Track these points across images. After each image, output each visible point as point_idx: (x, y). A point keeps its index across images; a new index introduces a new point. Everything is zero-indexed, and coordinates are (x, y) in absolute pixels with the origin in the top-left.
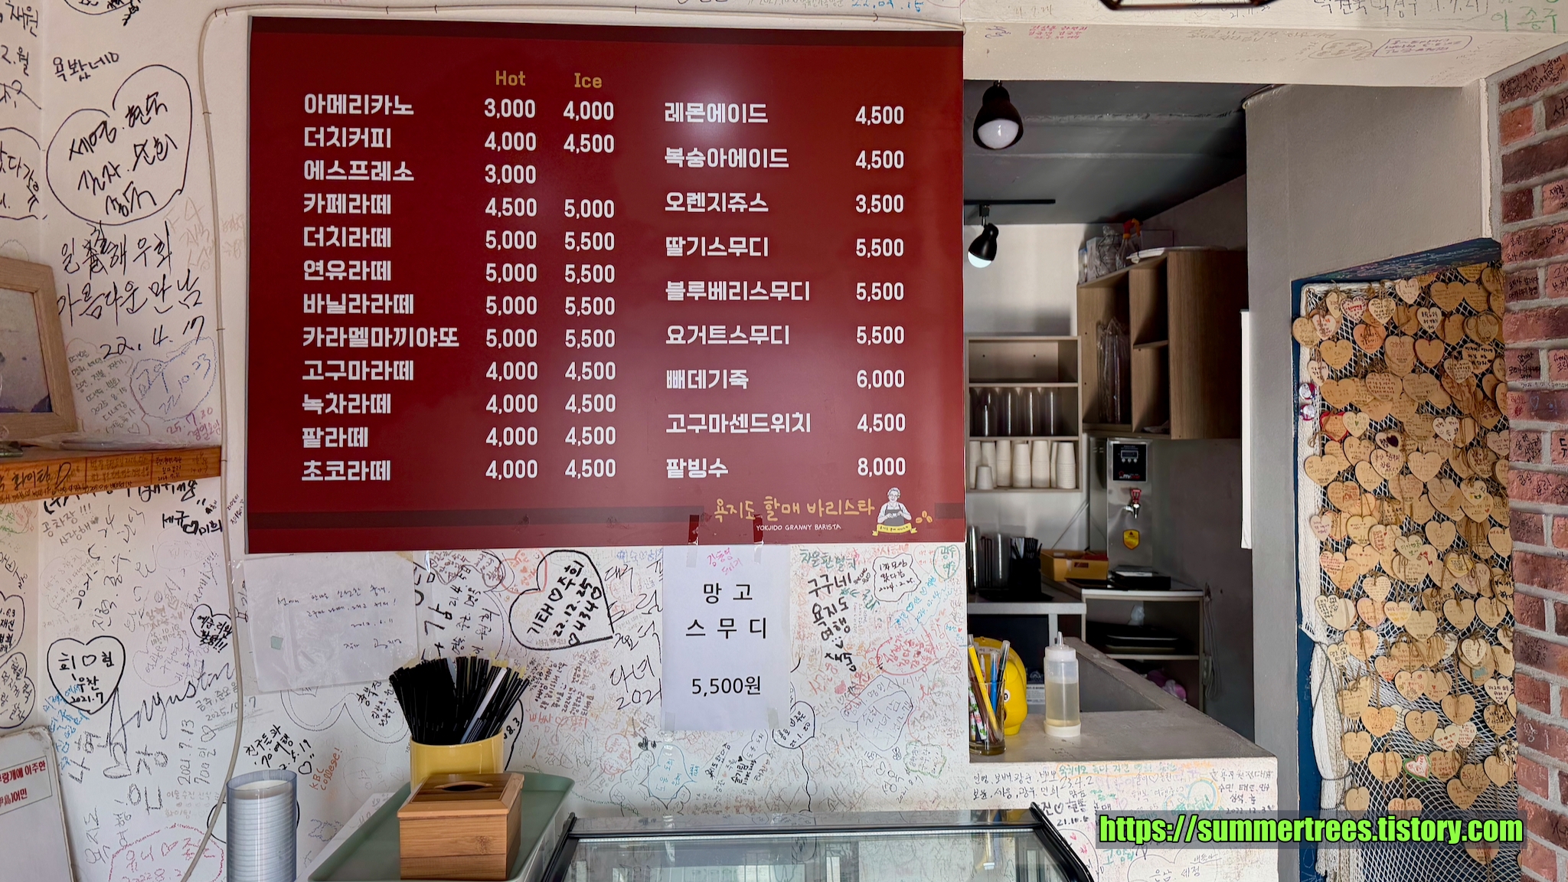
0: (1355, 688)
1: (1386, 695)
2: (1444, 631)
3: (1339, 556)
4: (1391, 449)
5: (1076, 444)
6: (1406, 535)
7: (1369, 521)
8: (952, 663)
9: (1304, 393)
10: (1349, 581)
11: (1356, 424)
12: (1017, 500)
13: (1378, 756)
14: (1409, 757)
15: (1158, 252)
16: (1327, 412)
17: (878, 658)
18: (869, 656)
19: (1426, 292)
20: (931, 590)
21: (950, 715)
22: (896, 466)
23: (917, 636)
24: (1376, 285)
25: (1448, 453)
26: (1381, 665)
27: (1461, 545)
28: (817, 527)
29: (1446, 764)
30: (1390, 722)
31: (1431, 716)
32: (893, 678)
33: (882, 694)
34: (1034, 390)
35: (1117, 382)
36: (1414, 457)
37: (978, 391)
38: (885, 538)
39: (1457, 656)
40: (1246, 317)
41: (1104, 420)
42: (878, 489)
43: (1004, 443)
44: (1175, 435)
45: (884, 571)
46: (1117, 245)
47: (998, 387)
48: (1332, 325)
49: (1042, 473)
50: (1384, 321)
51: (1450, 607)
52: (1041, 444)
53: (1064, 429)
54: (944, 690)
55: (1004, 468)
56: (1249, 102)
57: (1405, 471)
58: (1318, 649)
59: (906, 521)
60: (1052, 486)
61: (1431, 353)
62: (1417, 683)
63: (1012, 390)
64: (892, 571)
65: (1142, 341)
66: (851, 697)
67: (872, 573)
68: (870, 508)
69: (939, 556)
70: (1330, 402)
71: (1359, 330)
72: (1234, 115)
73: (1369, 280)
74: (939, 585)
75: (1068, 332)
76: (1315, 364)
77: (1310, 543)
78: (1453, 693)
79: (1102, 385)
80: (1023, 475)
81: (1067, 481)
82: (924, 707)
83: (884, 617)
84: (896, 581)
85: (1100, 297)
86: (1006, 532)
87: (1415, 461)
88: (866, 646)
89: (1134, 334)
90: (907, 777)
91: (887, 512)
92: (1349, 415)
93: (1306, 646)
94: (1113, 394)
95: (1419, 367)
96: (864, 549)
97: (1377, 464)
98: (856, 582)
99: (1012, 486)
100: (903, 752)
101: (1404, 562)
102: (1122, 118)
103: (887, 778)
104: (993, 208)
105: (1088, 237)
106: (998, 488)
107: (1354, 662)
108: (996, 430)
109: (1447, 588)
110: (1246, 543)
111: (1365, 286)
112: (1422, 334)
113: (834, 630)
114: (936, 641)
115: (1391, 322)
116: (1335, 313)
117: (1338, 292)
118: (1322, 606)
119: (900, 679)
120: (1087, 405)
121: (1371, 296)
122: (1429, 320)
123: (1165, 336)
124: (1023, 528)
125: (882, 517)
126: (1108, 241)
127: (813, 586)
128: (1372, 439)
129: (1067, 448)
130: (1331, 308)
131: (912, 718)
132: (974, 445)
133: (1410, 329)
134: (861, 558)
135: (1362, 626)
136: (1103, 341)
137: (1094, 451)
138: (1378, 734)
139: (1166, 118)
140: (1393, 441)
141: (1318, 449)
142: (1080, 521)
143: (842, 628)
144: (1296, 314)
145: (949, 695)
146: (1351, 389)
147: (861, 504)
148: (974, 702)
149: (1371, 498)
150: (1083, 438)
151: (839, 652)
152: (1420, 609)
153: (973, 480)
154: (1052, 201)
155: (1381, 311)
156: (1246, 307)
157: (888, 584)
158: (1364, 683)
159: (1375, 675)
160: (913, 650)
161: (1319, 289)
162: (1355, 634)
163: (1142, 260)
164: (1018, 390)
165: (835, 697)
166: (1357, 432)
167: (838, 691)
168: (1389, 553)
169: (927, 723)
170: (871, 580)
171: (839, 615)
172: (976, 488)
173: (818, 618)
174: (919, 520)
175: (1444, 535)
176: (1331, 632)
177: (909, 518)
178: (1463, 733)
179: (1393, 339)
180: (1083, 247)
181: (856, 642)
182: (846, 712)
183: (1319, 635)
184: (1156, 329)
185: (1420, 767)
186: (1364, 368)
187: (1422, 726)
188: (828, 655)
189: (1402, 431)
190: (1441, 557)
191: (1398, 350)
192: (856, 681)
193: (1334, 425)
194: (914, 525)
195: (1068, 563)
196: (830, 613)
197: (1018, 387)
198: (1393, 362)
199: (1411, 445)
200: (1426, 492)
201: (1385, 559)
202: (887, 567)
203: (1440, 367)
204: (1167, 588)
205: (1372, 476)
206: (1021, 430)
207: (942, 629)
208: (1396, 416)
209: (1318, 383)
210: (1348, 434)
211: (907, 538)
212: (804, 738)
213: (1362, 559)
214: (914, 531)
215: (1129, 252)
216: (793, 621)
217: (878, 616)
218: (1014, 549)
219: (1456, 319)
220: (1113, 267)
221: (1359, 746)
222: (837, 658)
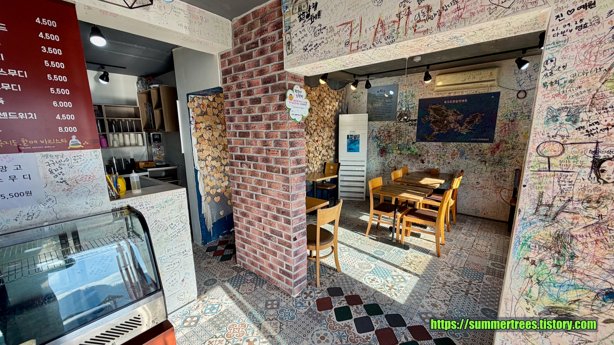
0: (206, 178)
1: (212, 178)
2: (222, 165)
3: (201, 152)
4: (210, 131)
5: (142, 134)
6: (214, 148)
7: (207, 145)
8: (101, 179)
9: (191, 119)
10: (204, 158)
11: (202, 126)
12: (126, 149)
13: (212, 190)
14: (218, 189)
15: (157, 86)
16: (196, 123)
17: (76, 181)
18: (72, 180)
19: (214, 99)
20: (91, 162)
21: (102, 191)
22: (74, 129)
23: (89, 173)
24: (204, 96)
25: (220, 132)
26: (211, 173)
27: (224, 149)
28: (45, 147)
29: (224, 189)
30: (214, 183)
31: (221, 181)
32: (82, 185)
33: (79, 189)
34: (128, 120)
35: (152, 119)
36: (214, 132)
37: (110, 120)
38: (72, 149)
39: (224, 170)
40: (178, 102)
41: (149, 128)
42: (68, 136)
43: (121, 135)
44: (166, 131)
45: (74, 158)
46: (147, 83)
47: (116, 119)
48: (196, 105)
49: (133, 142)
50: (206, 104)
51: (222, 160)
52: (132, 135)
53: (138, 130)
54: (100, 186)
55: (121, 141)
56: (173, 50)
57: (213, 135)
58: (198, 172)
59: (79, 144)
60: (137, 145)
61: (216, 112)
62: (218, 175)
63: (121, 120)
64: (77, 158)
65: (156, 108)
66: (68, 192)
67: (70, 159)
68: (66, 141)
69: (92, 153)
70: (197, 121)
71: (201, 106)
72: (170, 52)
73: (203, 95)
74: (94, 161)
75: (136, 105)
76: (193, 113)
77: (195, 150)
78: (224, 176)
79: (147, 119)
80: (128, 142)
81: (141, 143)
82: (94, 191)
83: (76, 170)
84: (79, 160)
85: (144, 97)
86: (124, 157)
87: (214, 133)
88: (71, 178)
89: (154, 107)
90: (91, 208)
91: (72, 142)
92: (201, 124)
93: (196, 171)
94: (151, 121)
95: (214, 114)
96: (66, 153)
97: (207, 134)
98: (64, 162)
99: (125, 145)
100: (89, 202)
101: (214, 153)
102: (140, 47)
103: (85, 209)
104: (105, 67)
105: (138, 80)
106: (120, 146)
107: (206, 173)
108: (117, 130)
109: (222, 157)
110: (183, 152)
111: (202, 96)
112: (214, 108)
113: (58, 175)
114: (95, 174)
115: (208, 104)
116: (196, 102)
117: (196, 97)
118: (199, 163)
119: (85, 185)
120: (144, 124)
121: (203, 99)
122: (215, 105)
123: (161, 107)
124: (130, 157)
125: (70, 143)
126: (144, 82)
127: (48, 164)
128: (206, 129)
129: (140, 135)
130: (195, 101)
131: (90, 194)
132: (111, 135)
133: (212, 106)
134: (65, 155)
135: (207, 166)
136: (146, 108)
137: (147, 136)
138: (211, 186)
139: (153, 50)
140: (210, 129)
141: (195, 131)
142: (146, 154)
143: (61, 174)
144: (188, 101)
145: (101, 187)
146: (201, 118)
147: (62, 140)
148: (109, 188)
149: (207, 141)
150: (144, 133)
151: (61, 181)
152: (217, 162)
153: (112, 144)
154: (125, 68)
155: (205, 102)
156: (178, 100)
157: (76, 161)
158: (208, 177)
159: (210, 175)
160: (88, 177)
161: (192, 96)
162: (205, 168)
163: (153, 87)
164: (123, 120)
165: (62, 193)
166: (203, 127)
167: (63, 191)
168: (211, 151)
169: (95, 194)
170: (70, 161)
171: (60, 171)
172: (113, 147)
173: (51, 172)
174: (84, 144)
175: (221, 147)
176: (201, 168)
177: (80, 143)
178: (226, 183)
179: (208, 108)
180: (138, 83)
181: (68, 177)
182: (67, 195)
183: (198, 169)
184: (159, 105)
185: (219, 191)
186: (204, 114)
187: (219, 183)
188: (57, 182)
189: (212, 127)
190: (220, 151)
191: (209, 110)
192: (70, 187)
193: (198, 126)
194: (82, 145)
195: (143, 163)
196: (56, 171)
197: (123, 119)
198: (209, 114)
199: (213, 130)
200: (217, 139)
201: (210, 153)
202: (75, 157)
203: (218, 114)
204: (169, 166)
205: (207, 136)
206: (125, 131)
207: (97, 171)
208: (210, 124)
209: (194, 117)
210: (201, 128)
211: (81, 149)
212: (52, 205)
213: (206, 153)
214: (83, 147)
215: (150, 85)
216: (41, 174)
217: (74, 170)
218: (128, 162)
219: (220, 105)
220: (146, 89)
221: (208, 189)
222: (61, 182)
